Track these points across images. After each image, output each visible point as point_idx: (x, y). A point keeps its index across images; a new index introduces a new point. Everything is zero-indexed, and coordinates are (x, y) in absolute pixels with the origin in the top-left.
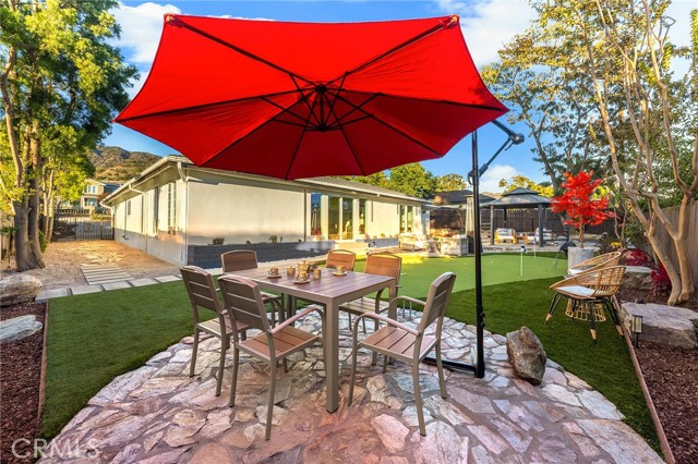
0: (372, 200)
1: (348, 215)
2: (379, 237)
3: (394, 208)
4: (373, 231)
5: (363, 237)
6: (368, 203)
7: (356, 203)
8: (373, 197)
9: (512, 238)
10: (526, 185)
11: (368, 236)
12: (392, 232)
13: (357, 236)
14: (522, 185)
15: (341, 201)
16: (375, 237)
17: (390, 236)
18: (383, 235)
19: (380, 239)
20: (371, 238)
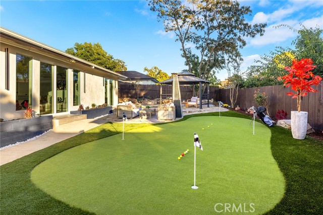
0: (86, 71)
1: (62, 84)
2: (91, 107)
3: (100, 80)
4: (87, 102)
5: (77, 108)
6: (81, 74)
7: (70, 73)
8: (87, 69)
10: (158, 71)
11: (81, 107)
12: (100, 102)
13: (71, 107)
14: (156, 71)
15: (54, 69)
16: (88, 107)
17: (100, 106)
18: (93, 105)
19: (91, 109)
20: (85, 109)
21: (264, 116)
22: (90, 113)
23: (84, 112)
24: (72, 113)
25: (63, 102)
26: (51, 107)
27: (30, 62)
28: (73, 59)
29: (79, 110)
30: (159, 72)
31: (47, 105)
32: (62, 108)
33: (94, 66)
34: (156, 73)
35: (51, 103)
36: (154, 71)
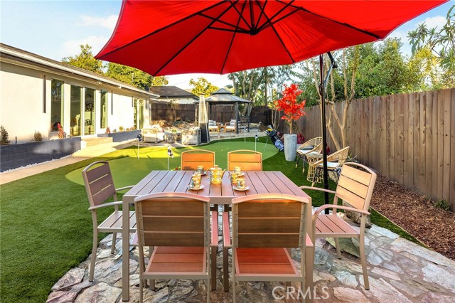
0: (112, 92)
1: (90, 106)
2: (118, 131)
3: (128, 100)
4: (114, 124)
5: (103, 131)
6: (108, 95)
7: (97, 94)
8: (114, 90)
9: (217, 127)
10: (206, 85)
11: (108, 130)
12: (128, 124)
13: (98, 130)
14: (204, 84)
15: (83, 91)
16: (115, 130)
17: (128, 129)
18: (121, 128)
19: (119, 133)
20: (112, 132)
21: (276, 140)
22: (116, 136)
23: (110, 135)
24: (99, 136)
25: (91, 124)
26: (79, 129)
27: (62, 86)
28: (100, 81)
29: (106, 134)
30: (208, 86)
31: (75, 128)
32: (90, 131)
33: (121, 85)
34: (205, 87)
35: (79, 125)
36: (201, 84)
